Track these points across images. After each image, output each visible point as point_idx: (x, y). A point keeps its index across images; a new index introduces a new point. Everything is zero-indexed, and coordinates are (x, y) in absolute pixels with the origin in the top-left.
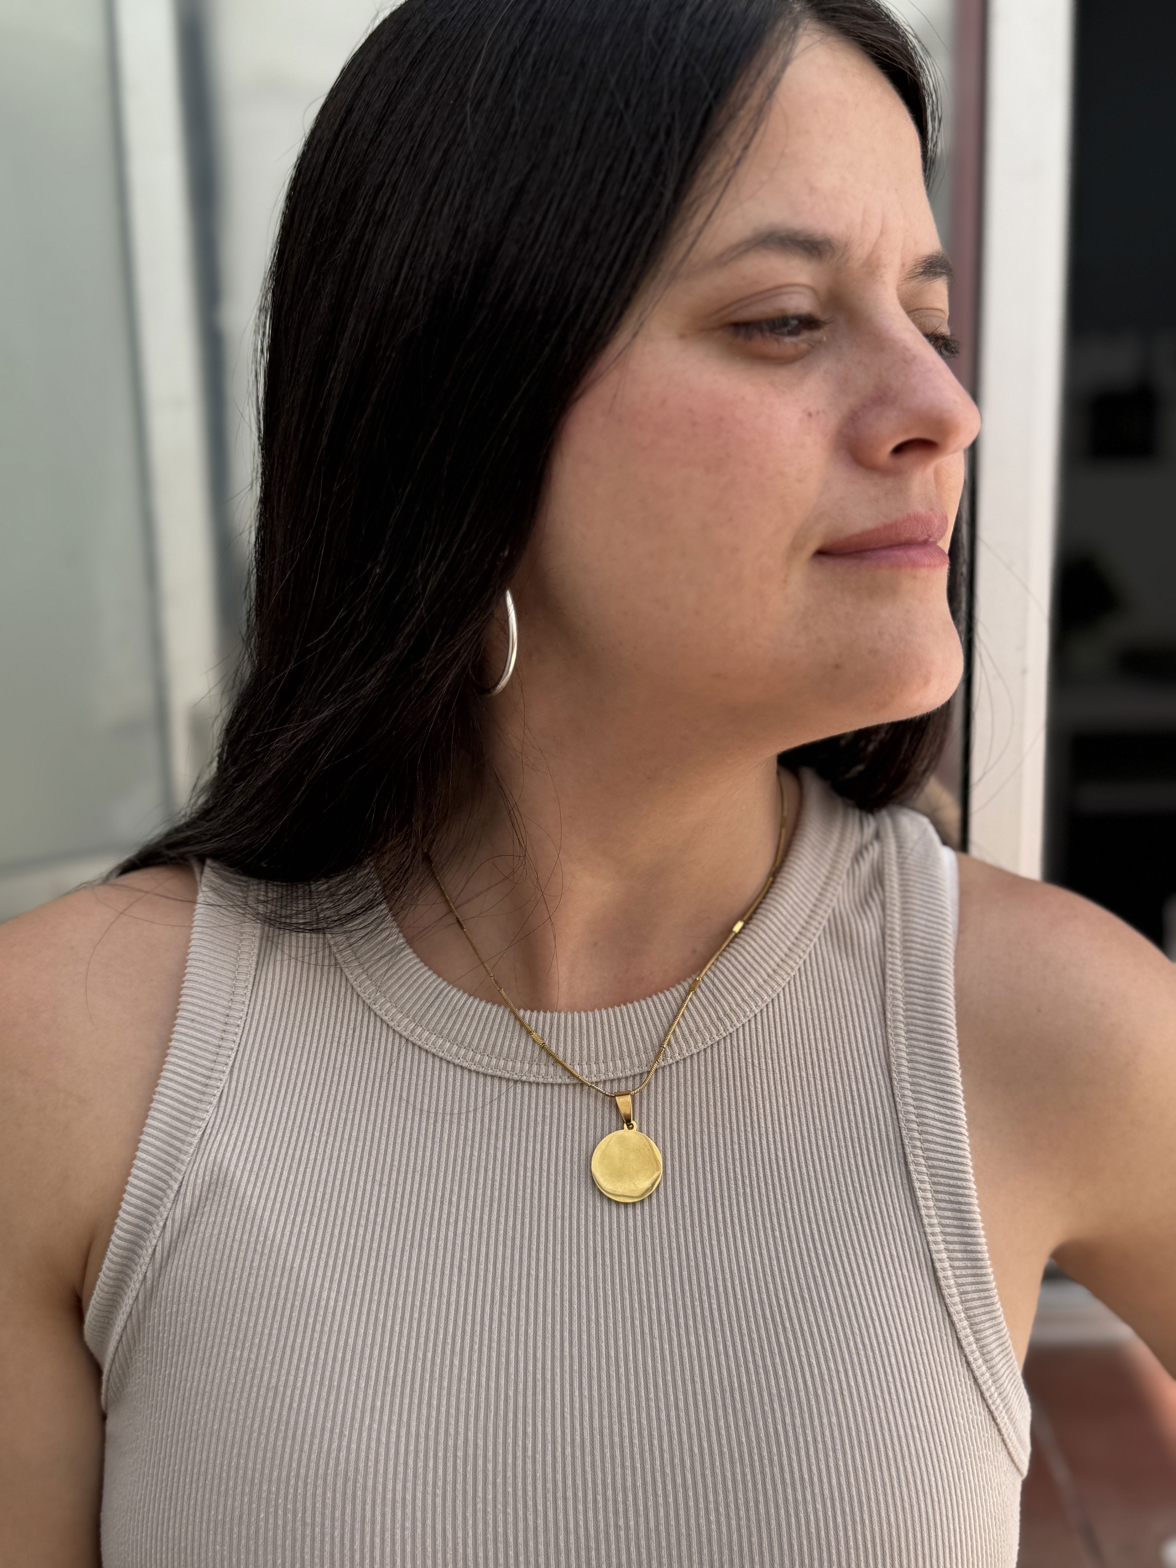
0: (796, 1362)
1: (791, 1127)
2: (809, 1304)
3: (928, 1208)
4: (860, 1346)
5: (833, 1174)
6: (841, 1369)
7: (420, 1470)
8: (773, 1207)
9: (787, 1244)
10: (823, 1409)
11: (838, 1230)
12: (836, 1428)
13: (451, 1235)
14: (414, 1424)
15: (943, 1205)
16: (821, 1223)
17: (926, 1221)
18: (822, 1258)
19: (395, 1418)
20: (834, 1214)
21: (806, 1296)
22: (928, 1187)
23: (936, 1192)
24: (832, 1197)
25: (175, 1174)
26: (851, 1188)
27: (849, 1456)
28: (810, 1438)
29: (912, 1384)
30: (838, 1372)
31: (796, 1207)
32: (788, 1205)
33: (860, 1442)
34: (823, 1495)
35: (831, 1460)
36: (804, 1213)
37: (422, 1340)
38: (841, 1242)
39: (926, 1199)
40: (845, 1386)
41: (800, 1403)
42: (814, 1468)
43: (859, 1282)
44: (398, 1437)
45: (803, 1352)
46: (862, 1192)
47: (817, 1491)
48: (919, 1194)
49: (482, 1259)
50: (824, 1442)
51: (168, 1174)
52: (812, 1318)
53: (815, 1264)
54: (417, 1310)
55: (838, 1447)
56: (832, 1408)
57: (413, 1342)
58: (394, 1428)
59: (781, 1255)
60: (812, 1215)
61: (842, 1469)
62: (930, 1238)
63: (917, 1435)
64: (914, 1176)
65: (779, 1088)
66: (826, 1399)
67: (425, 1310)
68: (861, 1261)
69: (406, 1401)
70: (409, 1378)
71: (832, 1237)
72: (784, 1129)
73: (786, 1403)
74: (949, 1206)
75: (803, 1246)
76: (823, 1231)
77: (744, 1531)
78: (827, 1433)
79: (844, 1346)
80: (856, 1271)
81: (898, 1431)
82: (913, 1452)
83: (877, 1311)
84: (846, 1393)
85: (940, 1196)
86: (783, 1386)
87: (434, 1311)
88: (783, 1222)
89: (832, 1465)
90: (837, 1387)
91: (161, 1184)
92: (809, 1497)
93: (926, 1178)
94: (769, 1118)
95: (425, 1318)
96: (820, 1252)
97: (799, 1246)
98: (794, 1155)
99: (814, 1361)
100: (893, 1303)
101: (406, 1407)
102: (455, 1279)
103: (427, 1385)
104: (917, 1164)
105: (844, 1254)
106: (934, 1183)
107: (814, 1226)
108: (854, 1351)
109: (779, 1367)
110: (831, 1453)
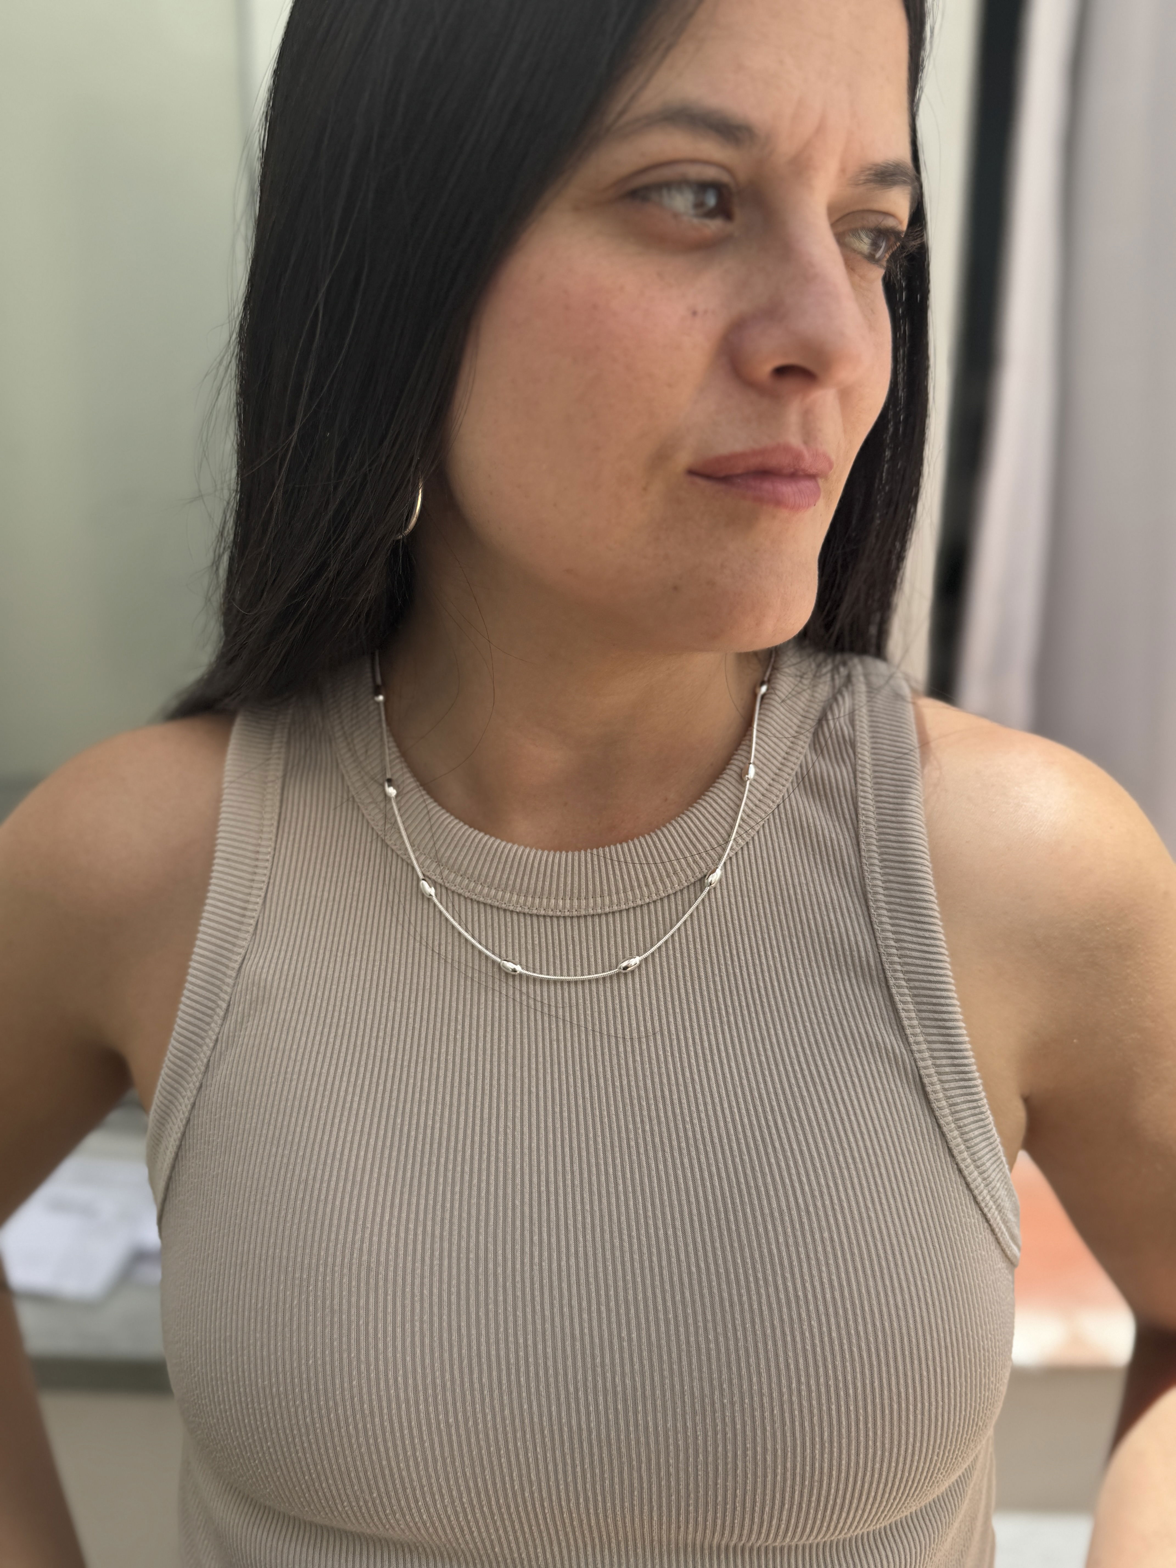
0: (787, 1181)
1: (770, 958)
2: (797, 1124)
3: (912, 1027)
4: (850, 1161)
5: (816, 999)
6: (831, 1184)
7: (436, 1268)
8: (757, 1033)
9: (773, 1067)
10: (815, 1225)
11: (823, 1051)
12: (828, 1243)
13: (458, 1050)
14: (429, 1223)
15: (927, 1023)
16: (806, 1045)
17: (911, 1040)
18: (808, 1079)
19: (413, 1216)
20: (819, 1037)
21: (795, 1116)
22: (911, 1007)
23: (920, 1011)
24: (815, 1021)
25: (222, 995)
26: (834, 1011)
27: (842, 1270)
28: (803, 1256)
29: (904, 1193)
30: (828, 1187)
31: (780, 1032)
32: (772, 1032)
33: (852, 1254)
34: (818, 1311)
35: (825, 1275)
36: (789, 1037)
37: (435, 1146)
38: (827, 1062)
39: (910, 1019)
40: (836, 1201)
41: (792, 1221)
42: (808, 1285)
43: (846, 1097)
44: (415, 1235)
45: (793, 1171)
46: (845, 1014)
47: (812, 1307)
48: (903, 1014)
49: (487, 1074)
50: (817, 1259)
51: (216, 995)
52: (801, 1137)
53: (802, 1084)
54: (430, 1117)
55: (831, 1262)
56: (824, 1223)
57: (427, 1146)
58: (411, 1226)
59: (768, 1079)
60: (797, 1039)
61: (836, 1284)
62: (917, 1055)
63: (910, 1242)
64: (897, 998)
65: (757, 923)
66: (817, 1215)
67: (438, 1118)
68: (848, 1079)
69: (422, 1201)
70: (424, 1180)
71: (818, 1058)
72: (764, 961)
73: (778, 1223)
74: (933, 1023)
75: (789, 1068)
76: (808, 1052)
77: (742, 1352)
78: (820, 1249)
79: (834, 1161)
80: (843, 1088)
81: (890, 1240)
82: (906, 1259)
83: (866, 1124)
84: (837, 1207)
85: (924, 1015)
86: (775, 1205)
87: (446, 1120)
88: (768, 1047)
89: (825, 1280)
90: (828, 1202)
91: (210, 1004)
92: (804, 1315)
93: (909, 999)
94: (748, 951)
95: (437, 1125)
96: (806, 1072)
97: (785, 1069)
98: (776, 984)
99: (804, 1179)
100: (882, 1116)
101: (422, 1207)
102: (464, 1091)
103: (441, 1188)
104: (899, 987)
105: (830, 1072)
106: (917, 1003)
107: (799, 1049)
108: (843, 1165)
109: (771, 1188)
110: (824, 1269)
